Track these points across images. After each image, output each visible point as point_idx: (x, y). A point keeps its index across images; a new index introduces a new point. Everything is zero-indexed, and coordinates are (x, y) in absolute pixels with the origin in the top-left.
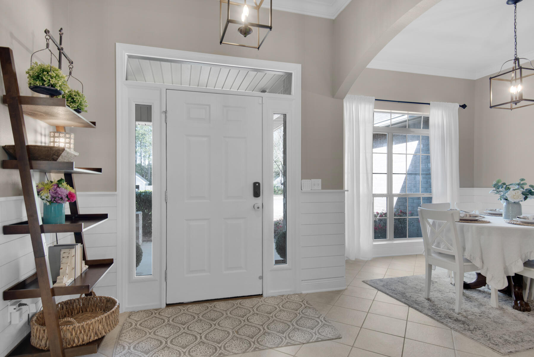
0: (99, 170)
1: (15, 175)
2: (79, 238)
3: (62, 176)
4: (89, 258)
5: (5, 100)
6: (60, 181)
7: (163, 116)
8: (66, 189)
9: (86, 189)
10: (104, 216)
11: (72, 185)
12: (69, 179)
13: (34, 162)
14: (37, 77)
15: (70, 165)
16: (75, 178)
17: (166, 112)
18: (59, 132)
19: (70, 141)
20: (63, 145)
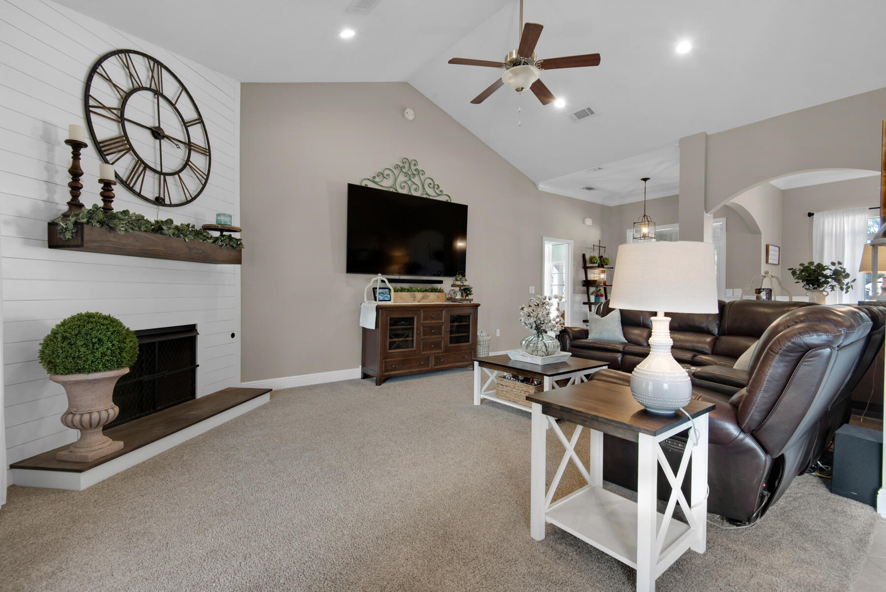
3: (599, 288)
5: (583, 268)
6: (599, 290)
8: (601, 293)
12: (605, 289)
13: (591, 285)
14: (590, 261)
18: (602, 273)
19: (605, 276)
20: (602, 277)
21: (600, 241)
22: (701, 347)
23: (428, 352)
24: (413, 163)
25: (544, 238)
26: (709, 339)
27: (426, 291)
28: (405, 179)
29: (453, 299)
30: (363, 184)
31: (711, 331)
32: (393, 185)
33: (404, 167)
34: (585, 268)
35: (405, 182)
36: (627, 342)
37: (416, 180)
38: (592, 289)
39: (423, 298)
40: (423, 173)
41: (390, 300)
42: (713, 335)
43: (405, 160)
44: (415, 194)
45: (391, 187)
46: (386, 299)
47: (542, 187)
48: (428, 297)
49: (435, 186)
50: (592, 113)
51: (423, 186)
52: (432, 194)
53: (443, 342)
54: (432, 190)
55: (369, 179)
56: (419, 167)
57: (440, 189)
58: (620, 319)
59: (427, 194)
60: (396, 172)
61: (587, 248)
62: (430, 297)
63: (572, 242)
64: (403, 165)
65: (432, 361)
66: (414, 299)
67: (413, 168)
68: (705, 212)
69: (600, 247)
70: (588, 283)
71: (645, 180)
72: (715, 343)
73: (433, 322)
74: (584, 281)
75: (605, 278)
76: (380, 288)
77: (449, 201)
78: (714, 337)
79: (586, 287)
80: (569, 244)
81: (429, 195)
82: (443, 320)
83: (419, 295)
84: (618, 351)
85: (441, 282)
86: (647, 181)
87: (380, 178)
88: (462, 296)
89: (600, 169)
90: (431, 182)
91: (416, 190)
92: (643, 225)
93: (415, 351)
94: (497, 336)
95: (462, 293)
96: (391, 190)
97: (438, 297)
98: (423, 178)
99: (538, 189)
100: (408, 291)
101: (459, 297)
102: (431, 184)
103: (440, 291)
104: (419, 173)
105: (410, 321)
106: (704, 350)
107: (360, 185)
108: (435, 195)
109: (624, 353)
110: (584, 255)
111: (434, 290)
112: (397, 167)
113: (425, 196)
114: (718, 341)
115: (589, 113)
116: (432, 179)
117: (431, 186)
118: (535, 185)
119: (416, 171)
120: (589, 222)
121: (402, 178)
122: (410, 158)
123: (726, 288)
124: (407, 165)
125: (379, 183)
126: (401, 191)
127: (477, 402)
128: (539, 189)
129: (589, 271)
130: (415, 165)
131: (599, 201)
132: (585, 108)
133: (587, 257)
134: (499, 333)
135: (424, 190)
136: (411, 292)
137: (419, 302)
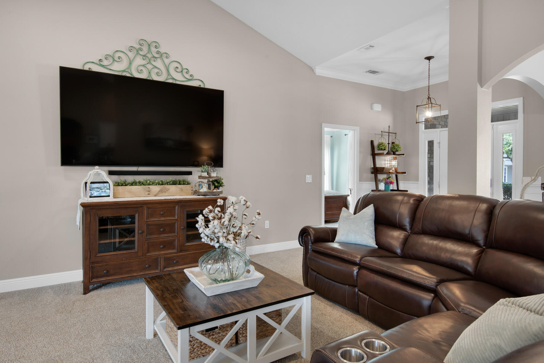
0: (405, 173)
5: (372, 155)
6: (389, 177)
7: (438, 145)
8: (390, 180)
11: (397, 179)
13: (378, 172)
14: (378, 147)
17: (439, 143)
18: (394, 159)
19: (396, 162)
20: (394, 164)
21: (389, 127)
22: (462, 261)
23: (157, 253)
24: (154, 44)
25: (323, 124)
26: (475, 250)
27: (168, 183)
28: (143, 62)
29: (199, 193)
30: (86, 68)
31: (477, 240)
32: (128, 68)
33: (141, 49)
34: (374, 155)
35: (144, 66)
36: (377, 247)
37: (158, 63)
38: (381, 177)
39: (161, 191)
40: (168, 56)
41: (108, 196)
42: (478, 245)
43: (142, 42)
44: (156, 78)
45: (124, 71)
46: (102, 195)
47: (320, 71)
48: (168, 190)
49: (183, 71)
51: (168, 70)
52: (179, 79)
53: (176, 240)
54: (180, 74)
55: (93, 62)
56: (162, 50)
57: (190, 74)
58: (373, 218)
59: (173, 79)
60: (131, 55)
61: (375, 134)
62: (171, 190)
63: (358, 128)
64: (140, 47)
65: (162, 263)
66: (148, 193)
67: (154, 50)
68: (478, 86)
69: (389, 133)
70: (376, 171)
71: (429, 58)
72: (480, 258)
73: (163, 219)
74: (373, 168)
75: (396, 164)
76: (92, 183)
77: (202, 86)
78: (480, 249)
79: (374, 175)
80: (354, 130)
81: (176, 80)
82: (176, 217)
83: (155, 189)
84: (354, 263)
85: (190, 173)
86: (431, 60)
87: (110, 61)
88: (209, 188)
90: (178, 65)
91: (157, 74)
92: (426, 108)
93: (136, 252)
94: (266, 227)
95: (209, 185)
96: (124, 74)
97: (182, 190)
98: (167, 61)
99: (315, 74)
100: (141, 183)
101: (204, 189)
102: (178, 68)
103: (186, 183)
104: (161, 56)
106: (465, 266)
107: (82, 69)
108: (184, 79)
109: (362, 267)
110: (372, 142)
112: (131, 48)
113: (170, 81)
114: (483, 254)
116: (179, 63)
117: (178, 70)
118: (312, 70)
120: (378, 107)
121: (139, 61)
122: (149, 39)
123: (523, 176)
124: (145, 49)
125: (108, 67)
126: (137, 75)
127: (148, 335)
128: (317, 74)
129: (377, 157)
130: (156, 47)
131: (389, 86)
133: (376, 144)
134: (268, 225)
135: (169, 74)
136: (145, 185)
137: (155, 196)
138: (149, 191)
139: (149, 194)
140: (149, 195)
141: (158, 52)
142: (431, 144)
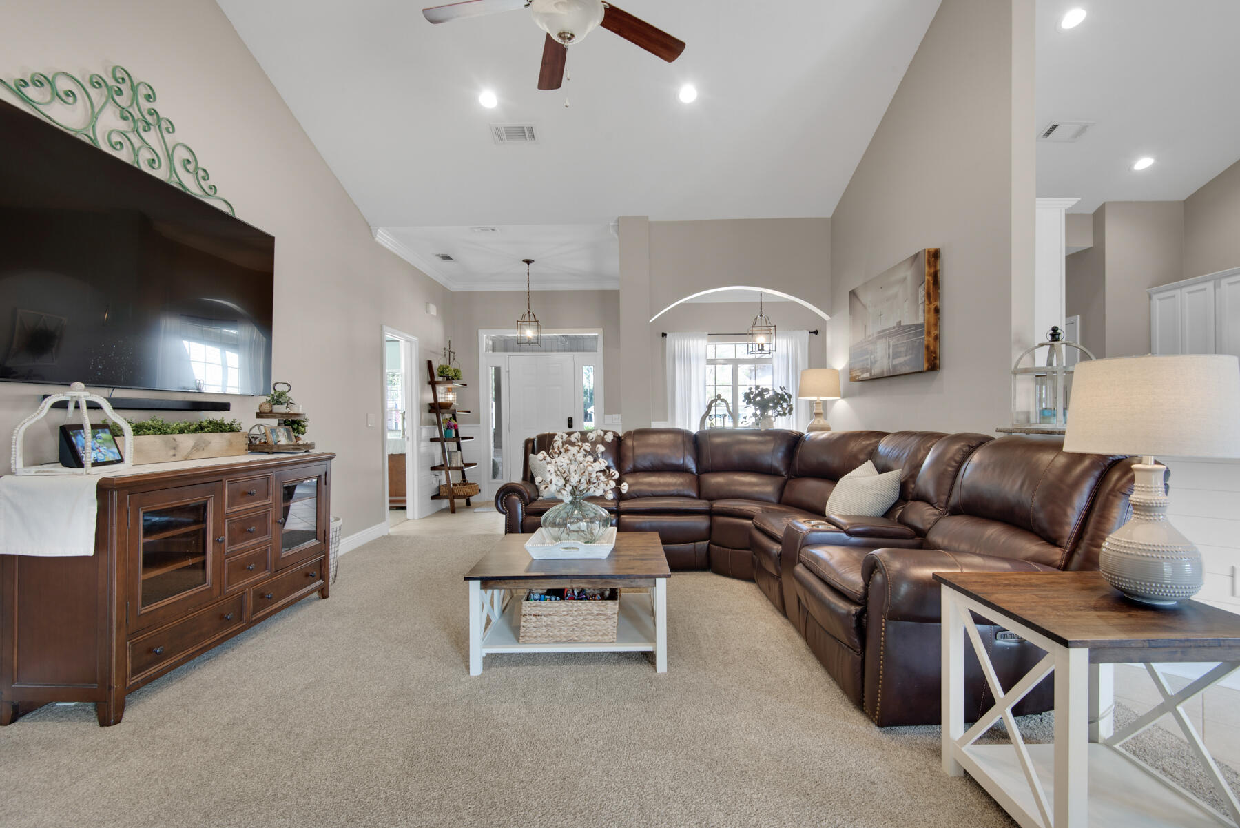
0: (469, 412)
1: (434, 416)
2: (459, 448)
3: (451, 416)
4: (465, 462)
5: (430, 383)
6: (451, 418)
7: (507, 374)
8: (453, 422)
9: (464, 422)
10: (472, 438)
11: (456, 421)
12: (454, 417)
13: (441, 410)
14: (442, 372)
15: (455, 411)
16: (457, 417)
17: (508, 371)
18: (449, 391)
19: (456, 396)
20: (451, 399)
21: (449, 342)
24: (145, 90)
25: (385, 328)
27: (200, 428)
28: (122, 125)
29: (272, 447)
31: (690, 469)
32: (86, 128)
33: (118, 91)
34: (433, 384)
37: (152, 137)
38: (443, 417)
39: (196, 447)
40: (171, 129)
41: (121, 461)
42: (692, 473)
43: (120, 76)
45: (78, 129)
47: (383, 237)
48: (208, 444)
49: (197, 171)
50: (533, 137)
51: (171, 160)
54: (191, 175)
56: (161, 109)
57: (211, 182)
59: (178, 182)
60: (95, 94)
61: (432, 352)
63: (415, 338)
64: (115, 83)
66: (172, 452)
67: (144, 103)
69: (450, 351)
70: (437, 408)
71: (528, 262)
72: (699, 484)
73: (250, 505)
74: (433, 404)
78: (695, 476)
80: (410, 341)
81: (183, 184)
83: (185, 441)
85: (224, 407)
86: (531, 265)
87: (43, 93)
88: (289, 437)
89: (493, 230)
90: (190, 157)
91: (151, 161)
92: (527, 325)
93: (210, 589)
95: (286, 431)
96: (79, 136)
97: (231, 444)
98: (169, 138)
99: (373, 238)
100: (154, 429)
101: (282, 441)
102: (189, 161)
103: (231, 428)
104: (159, 123)
105: (199, 511)
108: (197, 191)
110: (430, 363)
111: (219, 427)
112: (97, 83)
113: (173, 183)
115: (527, 136)
116: (192, 152)
117: (189, 167)
118: (369, 230)
119: (151, 114)
120: (433, 310)
121: (112, 119)
122: (137, 74)
123: (605, 414)
124: (126, 92)
125: (41, 107)
126: (106, 148)
127: (476, 668)
128: (377, 239)
129: (437, 387)
130: (148, 98)
132: (526, 124)
133: (435, 365)
135: (172, 169)
136: (165, 433)
137: (185, 460)
138: (174, 449)
139: (174, 455)
140: (174, 457)
141: (153, 112)
142: (498, 371)
